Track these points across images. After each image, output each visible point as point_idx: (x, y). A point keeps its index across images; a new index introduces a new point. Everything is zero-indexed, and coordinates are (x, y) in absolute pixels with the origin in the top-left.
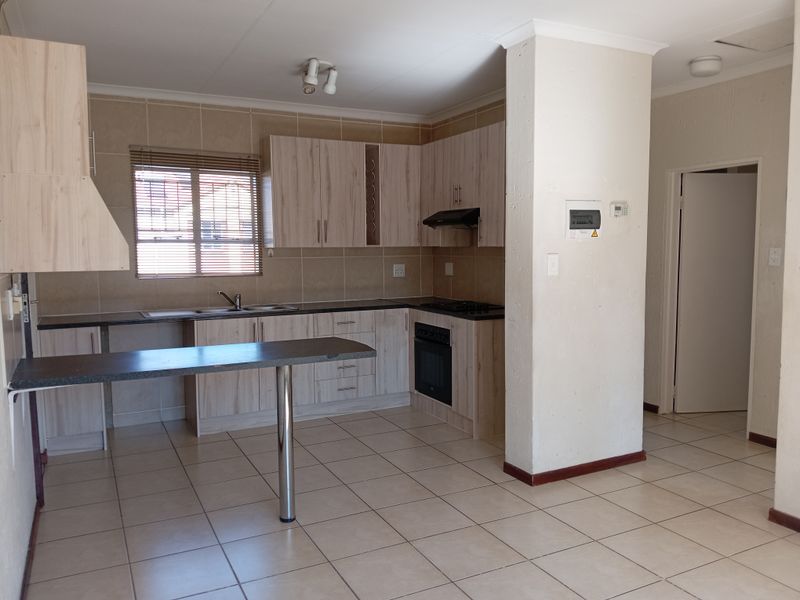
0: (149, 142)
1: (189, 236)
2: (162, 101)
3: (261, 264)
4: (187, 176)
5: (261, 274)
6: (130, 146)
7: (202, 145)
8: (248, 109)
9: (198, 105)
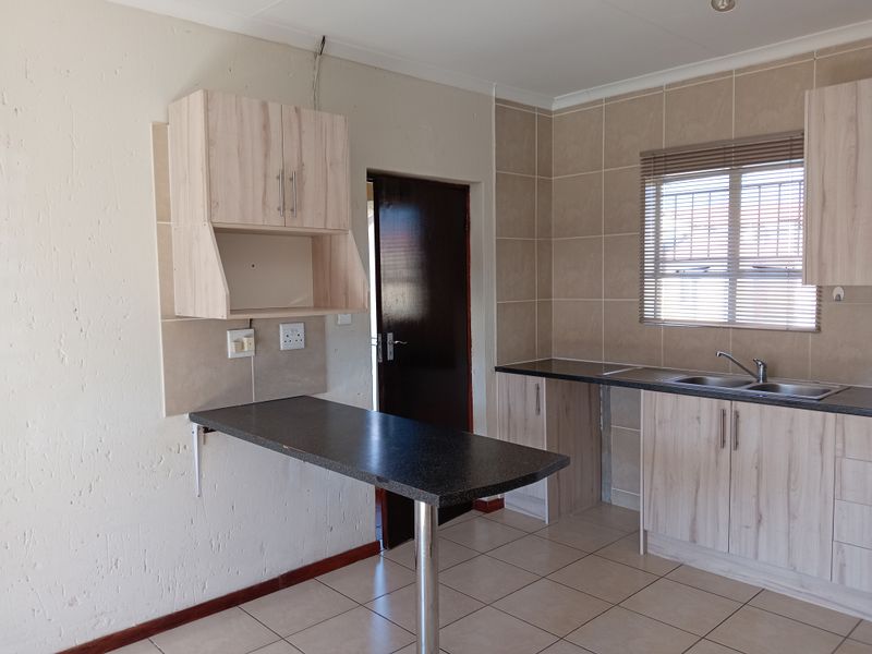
0: (664, 143)
1: (722, 267)
2: (684, 82)
3: (818, 312)
4: (723, 181)
5: (819, 329)
6: (641, 154)
7: (733, 131)
8: (810, 54)
9: (730, 72)
